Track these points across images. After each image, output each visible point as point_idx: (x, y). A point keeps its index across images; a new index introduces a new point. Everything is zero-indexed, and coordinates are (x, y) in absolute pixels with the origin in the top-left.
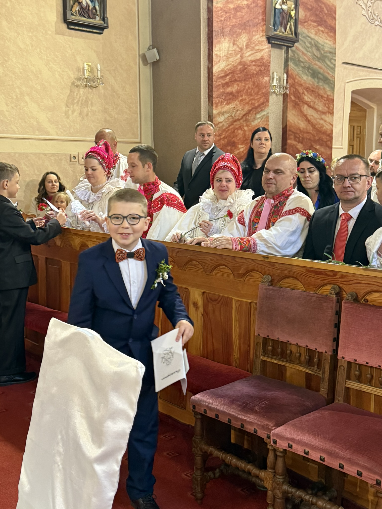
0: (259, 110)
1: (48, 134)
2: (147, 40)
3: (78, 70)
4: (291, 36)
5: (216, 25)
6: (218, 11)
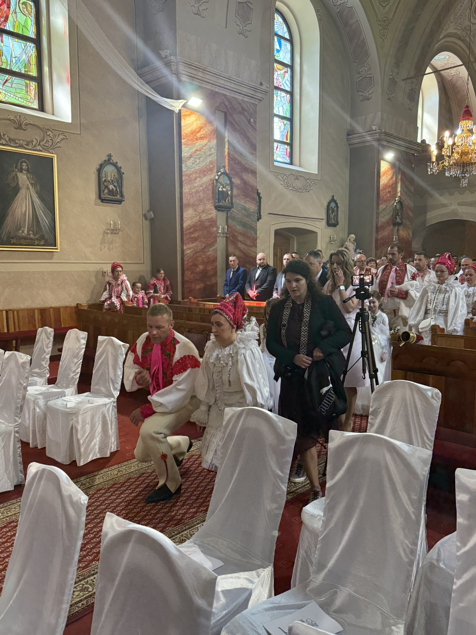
0: (211, 246)
1: (90, 260)
2: (147, 206)
3: (108, 224)
4: (228, 205)
5: (185, 201)
6: (186, 194)
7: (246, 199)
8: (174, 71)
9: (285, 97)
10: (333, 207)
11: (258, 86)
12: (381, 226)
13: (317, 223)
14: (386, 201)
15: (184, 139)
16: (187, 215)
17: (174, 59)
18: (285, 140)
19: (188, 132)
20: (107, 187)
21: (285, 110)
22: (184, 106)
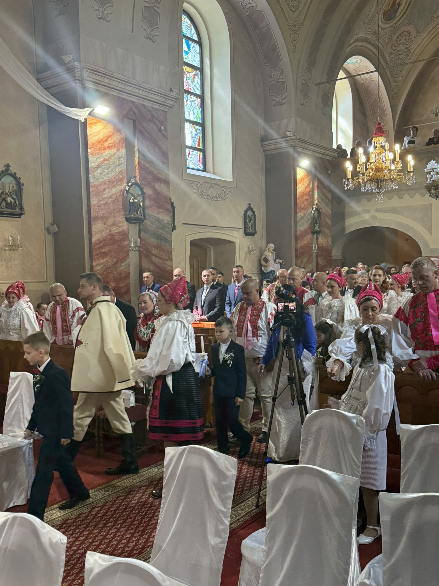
0: (123, 261)
2: (49, 219)
3: (6, 240)
4: (140, 217)
5: (93, 214)
6: (94, 206)
7: (160, 210)
8: (79, 77)
9: (196, 102)
10: (250, 216)
11: (168, 93)
12: (299, 234)
13: (235, 232)
14: (304, 209)
15: (91, 148)
16: (96, 228)
17: (78, 65)
18: (197, 146)
19: (94, 141)
20: (4, 200)
21: (196, 115)
22: (90, 114)
